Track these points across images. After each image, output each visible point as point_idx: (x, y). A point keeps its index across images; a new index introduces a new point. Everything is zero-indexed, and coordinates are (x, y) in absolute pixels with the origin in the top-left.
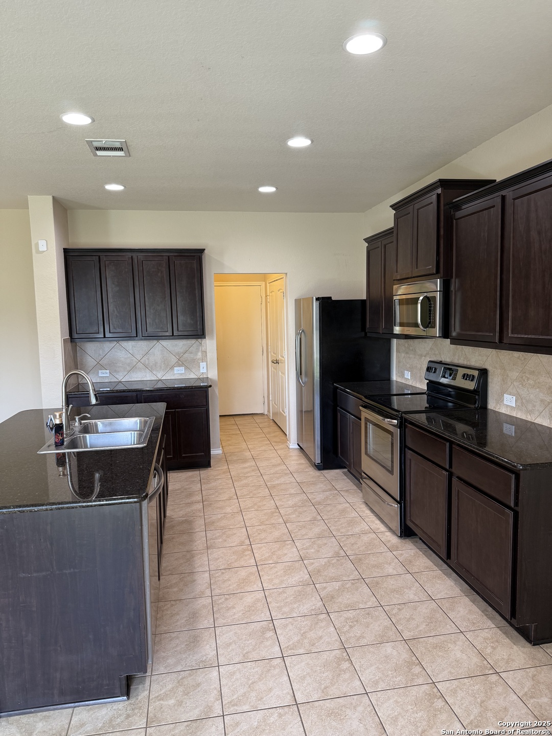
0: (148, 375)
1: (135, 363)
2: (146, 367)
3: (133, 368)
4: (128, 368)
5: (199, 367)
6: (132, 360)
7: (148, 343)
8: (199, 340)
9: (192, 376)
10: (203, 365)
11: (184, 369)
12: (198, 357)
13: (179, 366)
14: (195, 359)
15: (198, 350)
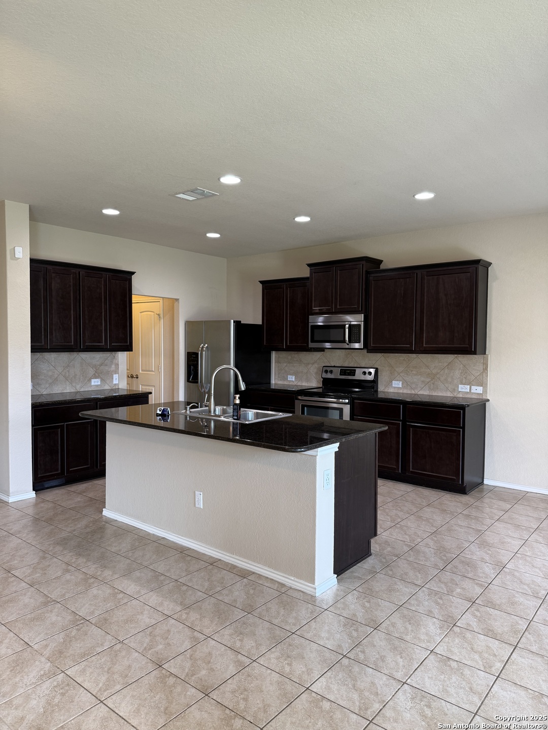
0: (68, 388)
1: (56, 376)
2: (66, 378)
3: (55, 381)
4: (50, 381)
5: (113, 379)
6: (54, 372)
7: (69, 355)
8: (113, 353)
9: (107, 387)
10: (116, 376)
11: (99, 381)
12: (112, 369)
13: (96, 378)
14: (109, 372)
15: (112, 362)
